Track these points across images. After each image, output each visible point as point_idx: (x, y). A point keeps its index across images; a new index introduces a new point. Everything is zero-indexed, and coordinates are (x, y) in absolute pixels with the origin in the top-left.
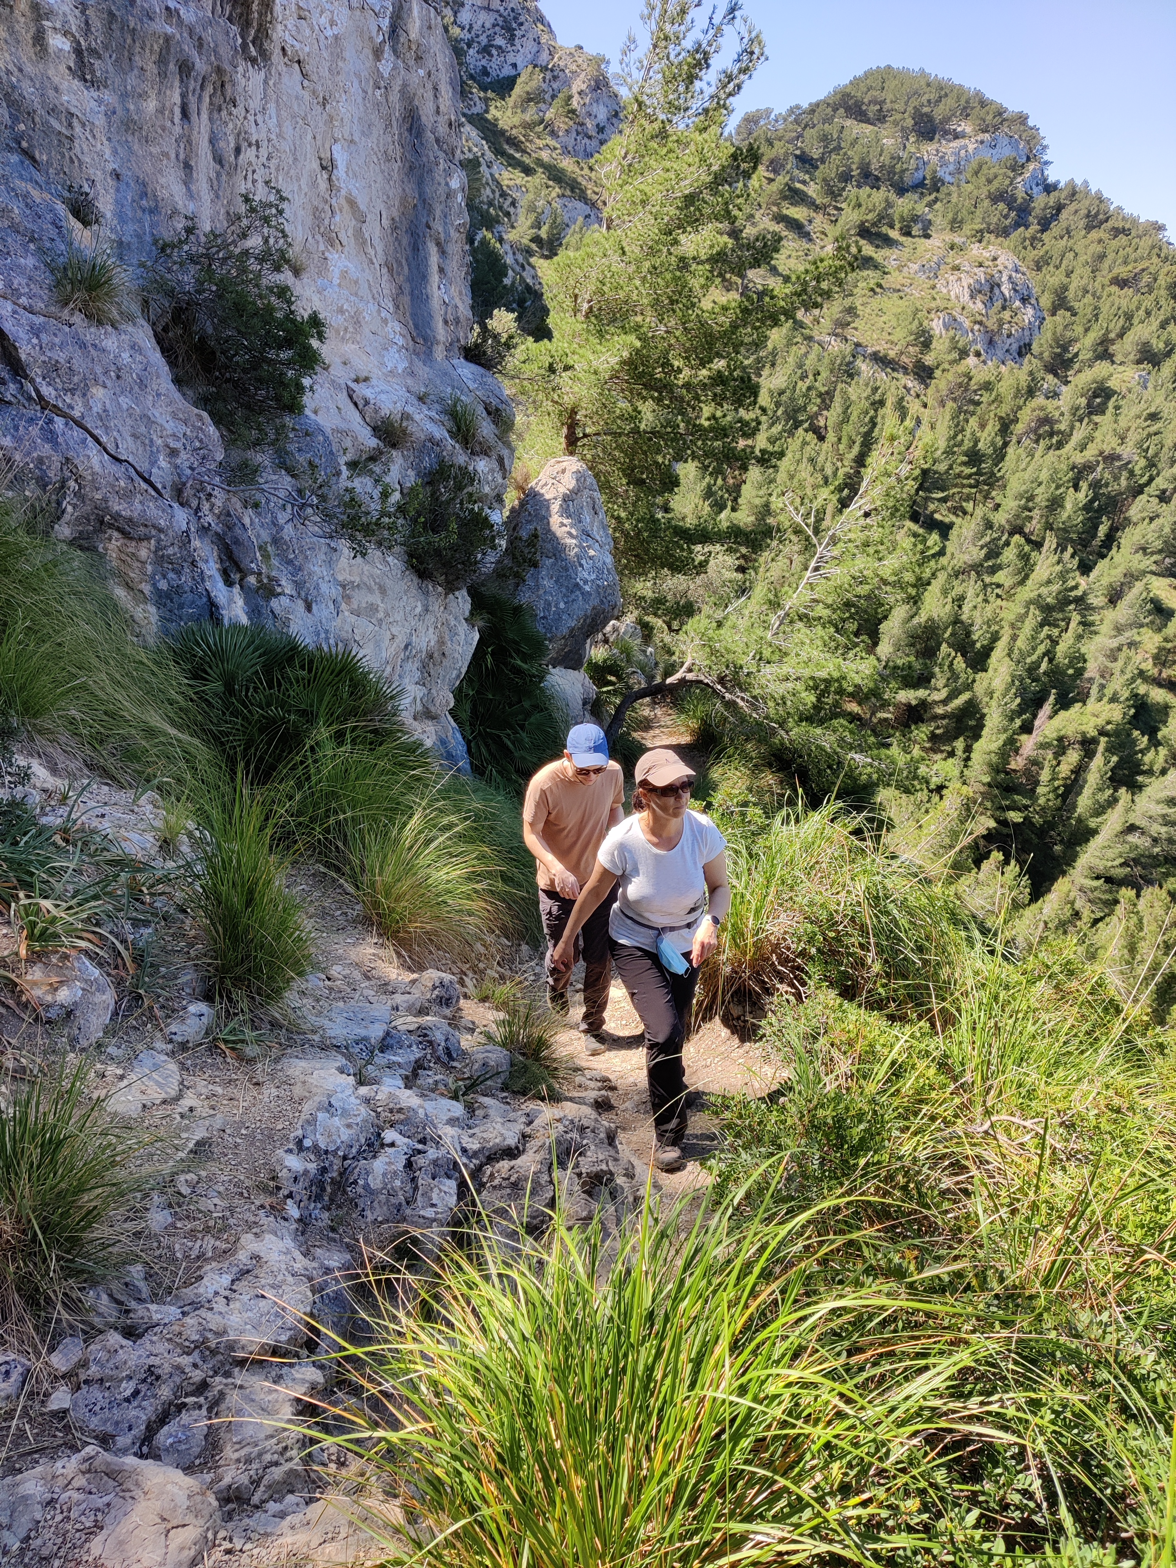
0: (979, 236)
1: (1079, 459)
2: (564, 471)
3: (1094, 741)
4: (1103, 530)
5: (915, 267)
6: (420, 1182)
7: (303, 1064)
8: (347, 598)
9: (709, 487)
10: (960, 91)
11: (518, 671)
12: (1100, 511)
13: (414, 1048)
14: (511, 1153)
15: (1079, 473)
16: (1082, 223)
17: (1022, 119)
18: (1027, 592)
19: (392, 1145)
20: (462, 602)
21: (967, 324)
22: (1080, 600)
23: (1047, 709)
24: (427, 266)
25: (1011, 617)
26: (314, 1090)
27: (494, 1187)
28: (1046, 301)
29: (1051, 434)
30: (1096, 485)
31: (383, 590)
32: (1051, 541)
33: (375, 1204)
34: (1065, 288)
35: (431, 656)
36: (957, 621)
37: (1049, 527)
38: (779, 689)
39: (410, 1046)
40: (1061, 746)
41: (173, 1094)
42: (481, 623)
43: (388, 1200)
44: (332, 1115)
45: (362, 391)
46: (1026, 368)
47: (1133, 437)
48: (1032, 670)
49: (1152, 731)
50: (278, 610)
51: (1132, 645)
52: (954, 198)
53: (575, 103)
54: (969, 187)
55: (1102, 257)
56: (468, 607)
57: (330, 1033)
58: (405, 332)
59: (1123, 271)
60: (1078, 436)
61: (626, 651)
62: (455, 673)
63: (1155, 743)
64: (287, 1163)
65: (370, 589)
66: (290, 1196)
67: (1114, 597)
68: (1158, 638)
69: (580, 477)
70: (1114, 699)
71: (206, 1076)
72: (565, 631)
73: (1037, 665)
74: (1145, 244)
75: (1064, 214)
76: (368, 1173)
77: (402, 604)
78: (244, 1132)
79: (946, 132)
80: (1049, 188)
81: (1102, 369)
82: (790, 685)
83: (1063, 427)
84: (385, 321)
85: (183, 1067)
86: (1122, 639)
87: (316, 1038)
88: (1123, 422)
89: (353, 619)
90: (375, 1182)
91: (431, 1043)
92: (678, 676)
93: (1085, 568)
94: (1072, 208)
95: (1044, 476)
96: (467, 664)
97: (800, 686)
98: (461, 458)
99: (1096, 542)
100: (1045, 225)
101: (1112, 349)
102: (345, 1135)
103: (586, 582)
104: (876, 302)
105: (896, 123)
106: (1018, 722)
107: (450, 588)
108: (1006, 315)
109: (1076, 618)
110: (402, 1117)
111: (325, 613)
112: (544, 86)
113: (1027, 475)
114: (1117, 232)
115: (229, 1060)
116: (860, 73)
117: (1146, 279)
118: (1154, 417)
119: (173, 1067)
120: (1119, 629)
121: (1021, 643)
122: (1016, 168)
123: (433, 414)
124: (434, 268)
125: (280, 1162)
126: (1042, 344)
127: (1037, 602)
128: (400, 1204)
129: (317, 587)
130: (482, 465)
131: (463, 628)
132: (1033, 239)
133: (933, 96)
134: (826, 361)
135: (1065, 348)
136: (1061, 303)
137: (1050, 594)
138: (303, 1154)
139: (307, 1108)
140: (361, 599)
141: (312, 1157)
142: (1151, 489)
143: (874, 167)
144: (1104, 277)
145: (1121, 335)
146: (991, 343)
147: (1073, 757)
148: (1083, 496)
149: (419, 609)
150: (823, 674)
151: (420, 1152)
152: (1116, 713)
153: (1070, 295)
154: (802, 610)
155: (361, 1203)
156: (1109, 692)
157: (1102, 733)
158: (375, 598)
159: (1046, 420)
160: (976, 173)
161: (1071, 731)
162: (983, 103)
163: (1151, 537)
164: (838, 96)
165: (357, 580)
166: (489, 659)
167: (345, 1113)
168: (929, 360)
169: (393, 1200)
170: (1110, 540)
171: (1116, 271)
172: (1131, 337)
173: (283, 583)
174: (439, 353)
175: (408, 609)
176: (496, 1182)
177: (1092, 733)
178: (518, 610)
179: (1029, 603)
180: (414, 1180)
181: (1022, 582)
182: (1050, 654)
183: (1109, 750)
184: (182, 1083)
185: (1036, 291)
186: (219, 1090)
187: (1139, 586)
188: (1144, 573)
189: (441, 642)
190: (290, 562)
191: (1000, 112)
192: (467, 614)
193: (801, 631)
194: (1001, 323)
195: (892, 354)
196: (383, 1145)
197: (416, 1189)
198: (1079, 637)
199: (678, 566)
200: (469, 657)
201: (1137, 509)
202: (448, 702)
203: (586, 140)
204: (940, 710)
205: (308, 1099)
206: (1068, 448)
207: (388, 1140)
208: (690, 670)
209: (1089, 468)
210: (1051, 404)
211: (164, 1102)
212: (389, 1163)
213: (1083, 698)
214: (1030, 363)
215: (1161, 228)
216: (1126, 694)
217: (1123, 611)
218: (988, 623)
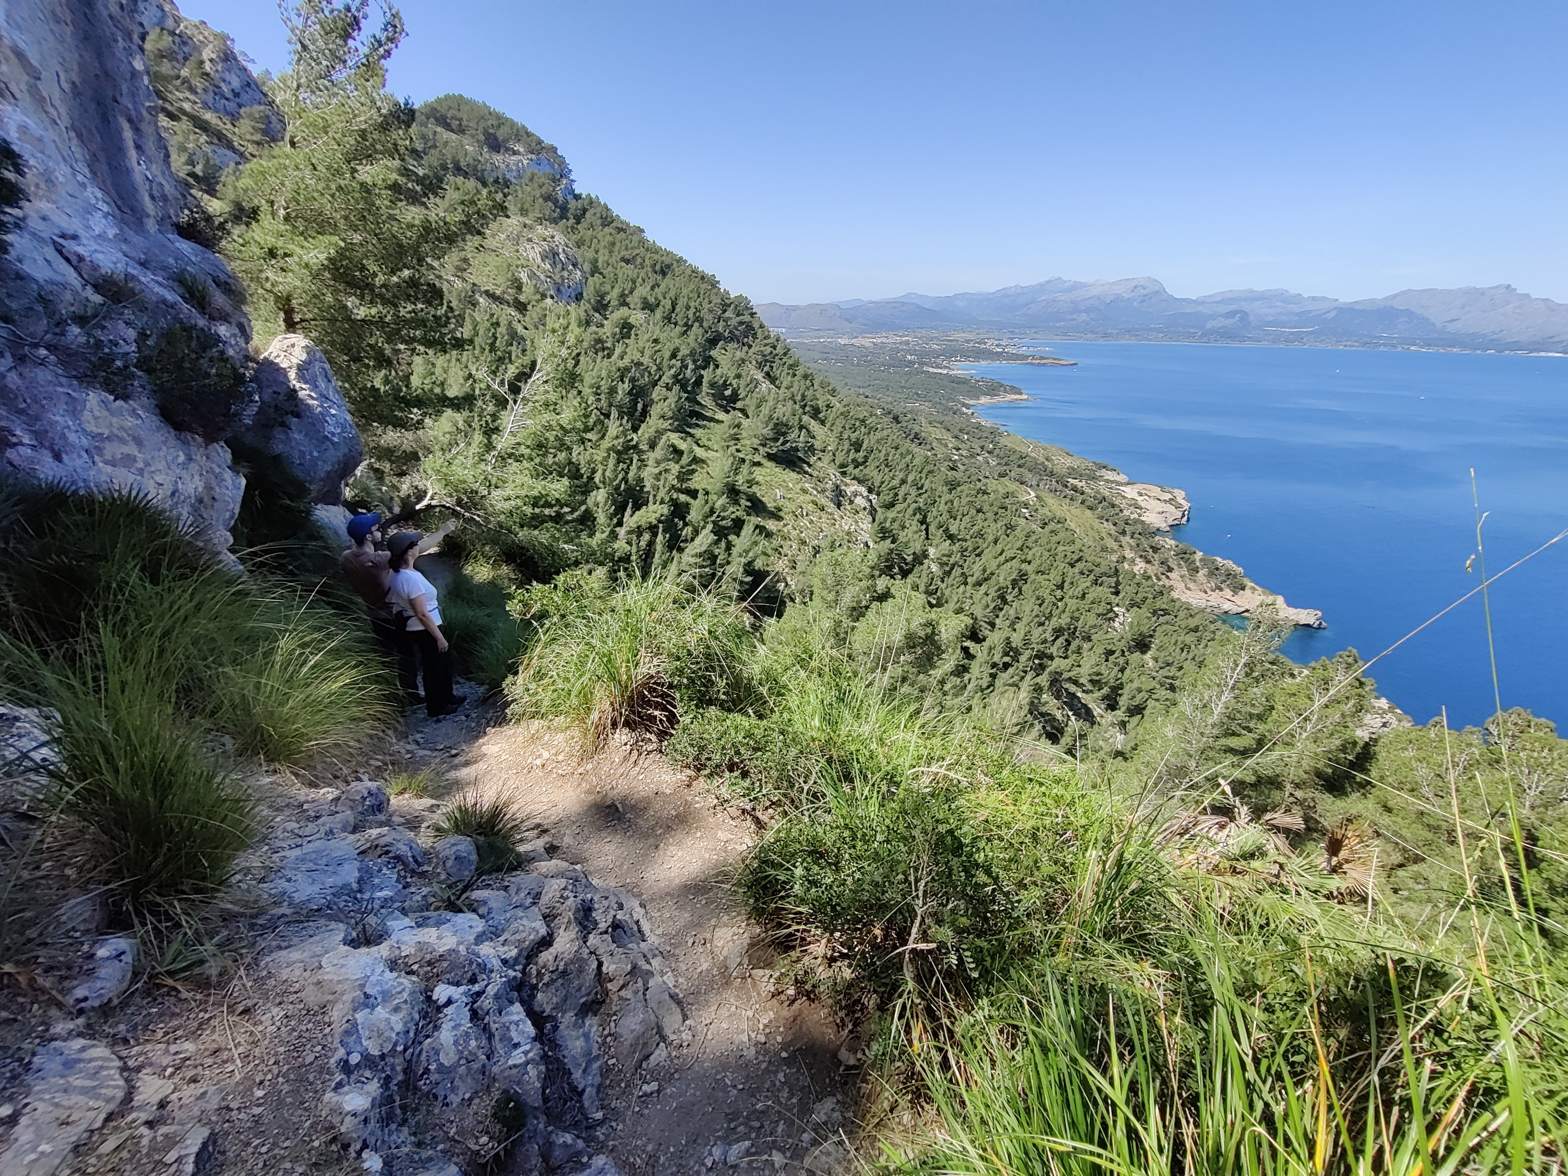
0: (540, 220)
1: (621, 364)
2: (293, 346)
3: (656, 527)
4: (640, 406)
5: (503, 236)
6: (494, 1027)
7: (295, 955)
8: (100, 450)
9: (386, 376)
10: (513, 124)
11: (288, 508)
12: (637, 396)
13: (385, 870)
14: (546, 942)
15: (623, 373)
16: (599, 222)
17: (554, 150)
18: (606, 444)
19: (449, 1002)
20: (224, 454)
21: (542, 277)
22: (635, 447)
23: (629, 511)
24: (122, 140)
25: (600, 459)
26: (339, 988)
27: (547, 985)
28: (587, 267)
29: (603, 349)
30: (633, 380)
31: (138, 442)
32: (614, 414)
33: (457, 1082)
34: (596, 261)
35: (200, 501)
36: (570, 463)
37: (610, 405)
38: (507, 506)
39: (380, 871)
40: (639, 531)
41: (120, 1094)
42: (246, 471)
43: (469, 1069)
44: (373, 1007)
45: (70, 246)
46: (583, 308)
47: (647, 353)
48: (617, 488)
49: (683, 518)
50: (17, 461)
51: (666, 471)
52: (520, 194)
53: (208, 66)
54: (528, 189)
55: (613, 244)
56: (229, 456)
57: (298, 897)
58: (108, 199)
59: (627, 254)
60: (618, 351)
61: (366, 490)
62: (228, 515)
63: (686, 524)
64: (348, 1108)
65: (122, 440)
66: (365, 1146)
67: (652, 446)
68: (677, 467)
69: (308, 350)
70: (662, 502)
71: (160, 1034)
72: (323, 475)
73: (619, 485)
74: (635, 238)
75: (588, 215)
76: (437, 1053)
77: (162, 454)
78: (260, 1093)
79: (507, 150)
80: (577, 197)
81: (624, 312)
82: (513, 503)
83: (609, 345)
84: (83, 185)
85: (118, 1041)
86: (660, 468)
87: (285, 910)
88: (641, 344)
89: (109, 469)
90: (448, 1058)
91: (398, 858)
92: (425, 502)
93: (635, 429)
94: (592, 211)
95: (604, 374)
96: (238, 506)
97: (520, 503)
98: (202, 322)
99: (637, 414)
100: (578, 220)
101: (628, 300)
102: (397, 1022)
103: (333, 434)
104: (481, 257)
105: (473, 136)
106: (615, 521)
107: (210, 439)
108: (565, 274)
109: (635, 457)
110: (445, 964)
111: (79, 462)
112: (176, 48)
113: (594, 373)
114: (620, 230)
115: (185, 995)
116: (442, 96)
117: (639, 260)
118: (656, 341)
119: (100, 1051)
120: (658, 463)
121: (608, 474)
122: (556, 181)
123: (160, 279)
124: (130, 144)
125: (337, 1111)
126: (589, 293)
127: (612, 449)
128: (484, 1066)
129: (63, 436)
130: (223, 330)
131: (228, 475)
132: (573, 228)
133: (495, 123)
134: (455, 293)
135: (602, 297)
136: (595, 270)
137: (619, 443)
138: (353, 1077)
139: (337, 1014)
140: (113, 450)
141: (368, 1074)
142: (660, 383)
143: (463, 164)
144: (616, 257)
145: (631, 292)
146: (559, 290)
147: (647, 537)
148: (627, 386)
149: (182, 458)
150: (535, 493)
151: (479, 994)
152: (665, 510)
153: (600, 264)
154: (509, 451)
155: (440, 1091)
156: (659, 498)
157: (660, 521)
158: (131, 449)
159: (599, 341)
160: (531, 180)
161: (643, 523)
162: (528, 134)
163: (666, 410)
164: (428, 109)
165: (106, 433)
166: (258, 500)
167: (387, 996)
168: (522, 298)
169: (475, 1066)
170: (645, 413)
171: (623, 253)
172: (636, 293)
173: (18, 432)
174: (151, 225)
175: (169, 458)
176: (546, 979)
177: (655, 522)
178: (277, 459)
179: (608, 450)
180: (486, 1029)
181: (603, 437)
182: (625, 480)
183: (665, 531)
184: (124, 1069)
185: (580, 260)
186: (189, 1047)
187: (664, 438)
188: (666, 430)
189: (209, 488)
190: (21, 412)
191: (539, 142)
192: (229, 462)
193: (514, 466)
194: (562, 277)
195: (498, 292)
196: (439, 1009)
197: (490, 1037)
198: (639, 468)
199: (400, 424)
200: (239, 499)
201: (657, 393)
202: (227, 540)
203: (223, 101)
204: (569, 518)
205: (334, 1002)
206: (615, 357)
207: (443, 1000)
208: (432, 498)
209: (627, 369)
210: (601, 331)
211: (109, 1118)
212: (456, 1027)
213: (646, 503)
214: (584, 305)
215: (643, 231)
216: (667, 499)
217: (659, 453)
218: (589, 463)
